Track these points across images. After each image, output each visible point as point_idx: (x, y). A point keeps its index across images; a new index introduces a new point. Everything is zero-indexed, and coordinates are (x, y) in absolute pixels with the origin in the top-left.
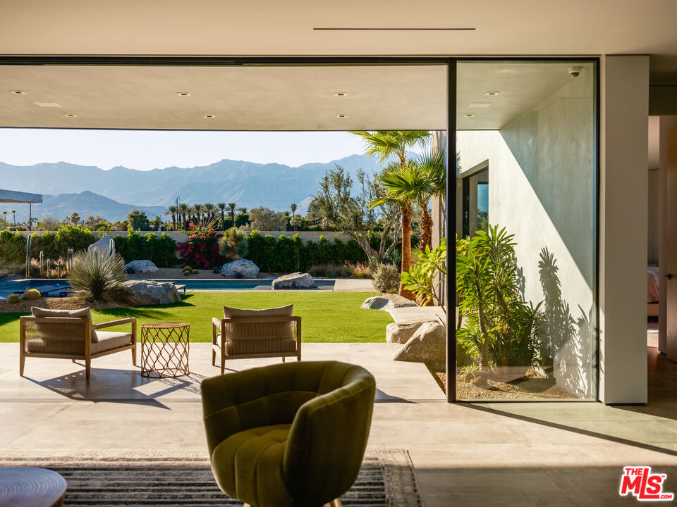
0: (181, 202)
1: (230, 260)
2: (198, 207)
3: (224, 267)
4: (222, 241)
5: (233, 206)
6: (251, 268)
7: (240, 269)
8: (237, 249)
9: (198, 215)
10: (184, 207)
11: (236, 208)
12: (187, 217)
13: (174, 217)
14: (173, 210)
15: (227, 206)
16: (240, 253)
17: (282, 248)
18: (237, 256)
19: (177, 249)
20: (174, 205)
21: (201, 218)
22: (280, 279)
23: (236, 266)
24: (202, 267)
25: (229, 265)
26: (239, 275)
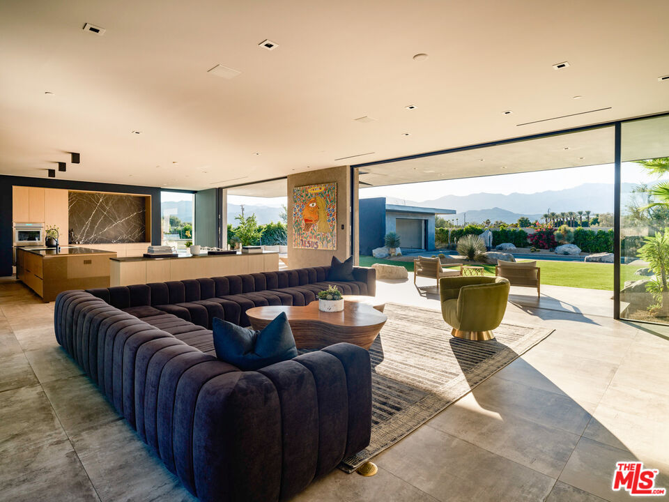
0: (551, 211)
1: (561, 244)
2: (563, 214)
3: (557, 248)
4: (555, 233)
5: (588, 213)
6: (575, 249)
7: (567, 250)
8: (566, 237)
9: (563, 219)
10: (553, 214)
11: (591, 214)
12: (556, 221)
13: (546, 220)
14: (546, 216)
15: (584, 213)
16: (568, 240)
17: (600, 238)
18: (566, 242)
19: (528, 237)
20: (547, 213)
21: (565, 220)
22: (591, 256)
23: (566, 247)
24: (543, 247)
25: (560, 247)
26: (566, 253)
